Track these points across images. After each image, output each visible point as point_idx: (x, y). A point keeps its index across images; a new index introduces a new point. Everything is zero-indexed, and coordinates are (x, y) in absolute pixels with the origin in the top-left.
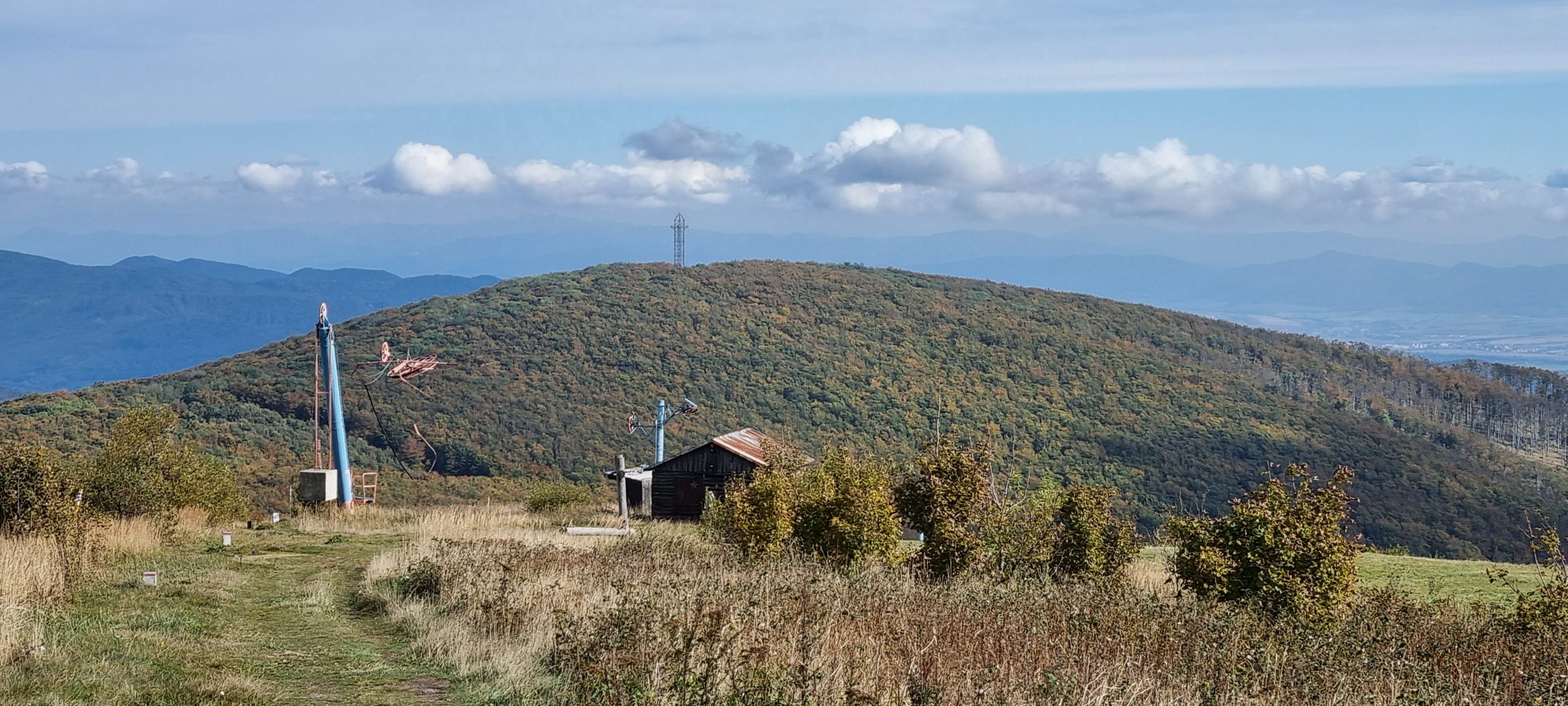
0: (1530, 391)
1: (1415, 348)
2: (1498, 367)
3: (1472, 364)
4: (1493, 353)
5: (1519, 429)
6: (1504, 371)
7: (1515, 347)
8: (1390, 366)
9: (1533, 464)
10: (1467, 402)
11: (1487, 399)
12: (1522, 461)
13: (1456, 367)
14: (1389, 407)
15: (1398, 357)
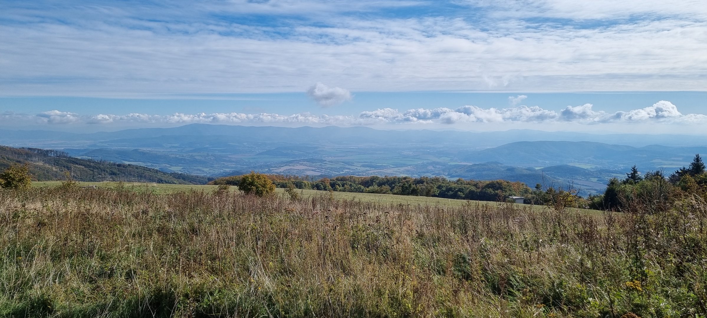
0: (36, 152)
1: (11, 145)
2: (29, 148)
3: (23, 148)
4: (27, 146)
5: (34, 159)
6: (29, 149)
7: (32, 145)
8: (6, 149)
9: (37, 165)
10: (23, 155)
11: (27, 154)
12: (35, 164)
13: (20, 148)
14: (6, 156)
15: (7, 147)
